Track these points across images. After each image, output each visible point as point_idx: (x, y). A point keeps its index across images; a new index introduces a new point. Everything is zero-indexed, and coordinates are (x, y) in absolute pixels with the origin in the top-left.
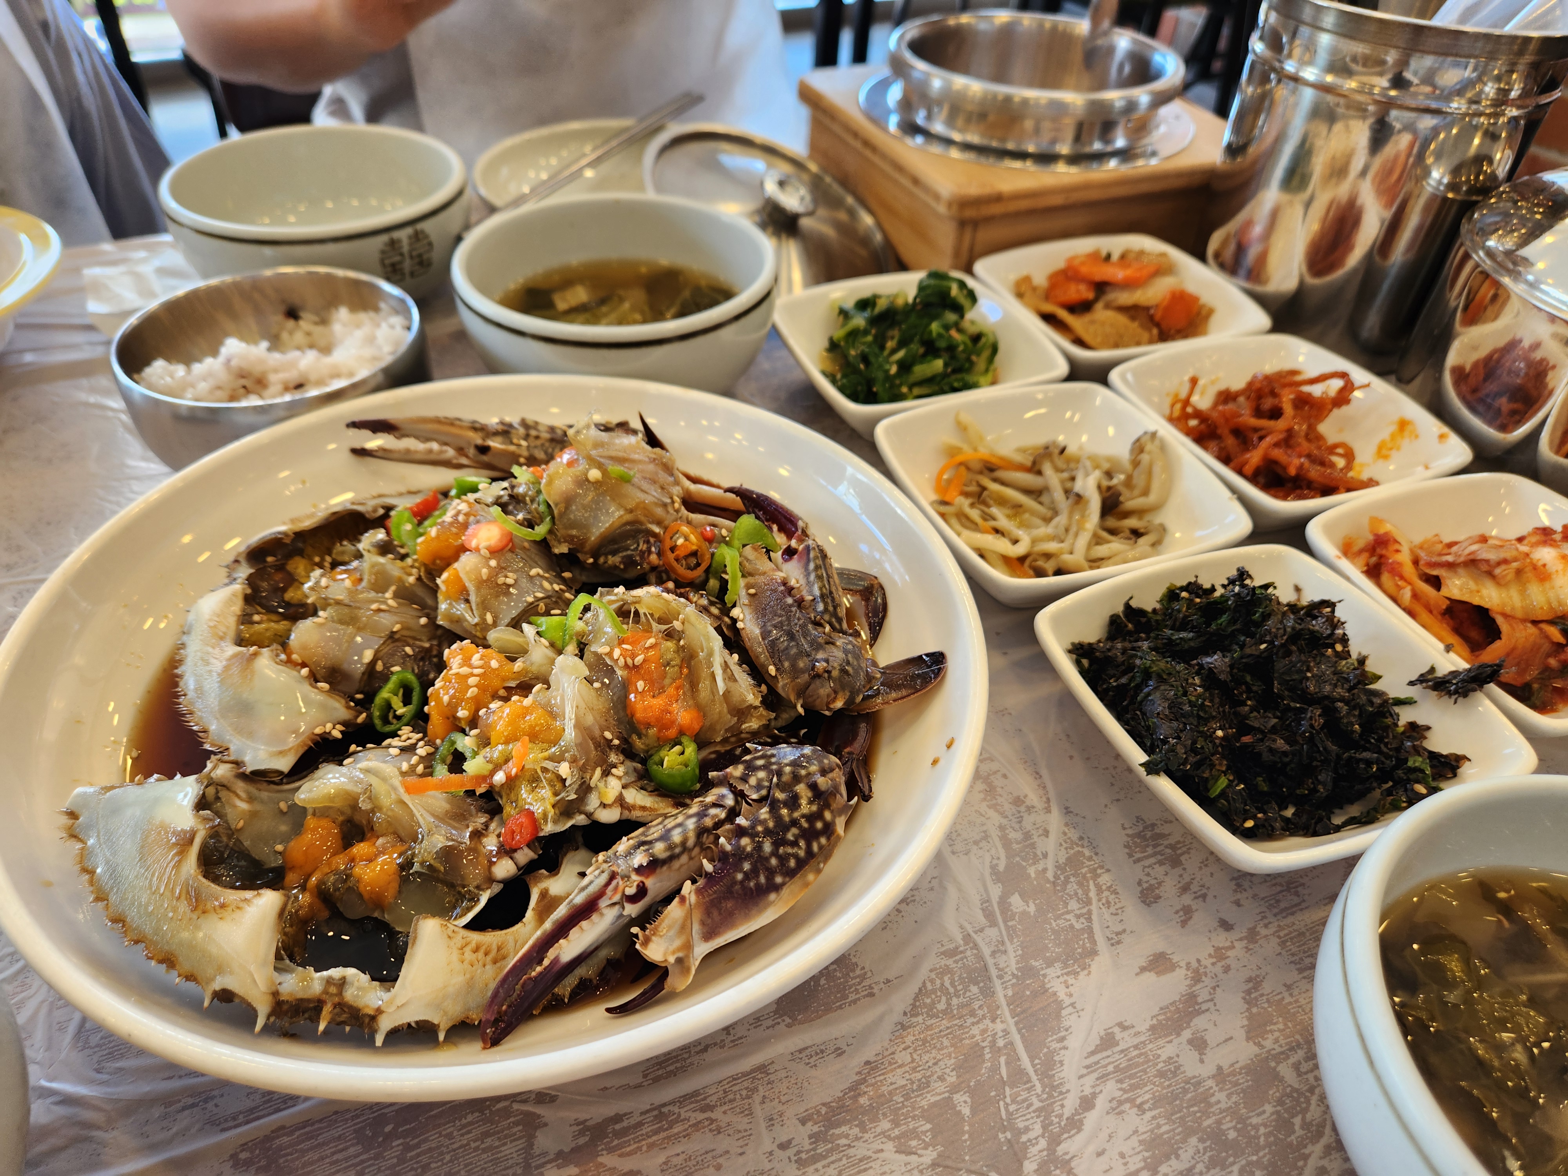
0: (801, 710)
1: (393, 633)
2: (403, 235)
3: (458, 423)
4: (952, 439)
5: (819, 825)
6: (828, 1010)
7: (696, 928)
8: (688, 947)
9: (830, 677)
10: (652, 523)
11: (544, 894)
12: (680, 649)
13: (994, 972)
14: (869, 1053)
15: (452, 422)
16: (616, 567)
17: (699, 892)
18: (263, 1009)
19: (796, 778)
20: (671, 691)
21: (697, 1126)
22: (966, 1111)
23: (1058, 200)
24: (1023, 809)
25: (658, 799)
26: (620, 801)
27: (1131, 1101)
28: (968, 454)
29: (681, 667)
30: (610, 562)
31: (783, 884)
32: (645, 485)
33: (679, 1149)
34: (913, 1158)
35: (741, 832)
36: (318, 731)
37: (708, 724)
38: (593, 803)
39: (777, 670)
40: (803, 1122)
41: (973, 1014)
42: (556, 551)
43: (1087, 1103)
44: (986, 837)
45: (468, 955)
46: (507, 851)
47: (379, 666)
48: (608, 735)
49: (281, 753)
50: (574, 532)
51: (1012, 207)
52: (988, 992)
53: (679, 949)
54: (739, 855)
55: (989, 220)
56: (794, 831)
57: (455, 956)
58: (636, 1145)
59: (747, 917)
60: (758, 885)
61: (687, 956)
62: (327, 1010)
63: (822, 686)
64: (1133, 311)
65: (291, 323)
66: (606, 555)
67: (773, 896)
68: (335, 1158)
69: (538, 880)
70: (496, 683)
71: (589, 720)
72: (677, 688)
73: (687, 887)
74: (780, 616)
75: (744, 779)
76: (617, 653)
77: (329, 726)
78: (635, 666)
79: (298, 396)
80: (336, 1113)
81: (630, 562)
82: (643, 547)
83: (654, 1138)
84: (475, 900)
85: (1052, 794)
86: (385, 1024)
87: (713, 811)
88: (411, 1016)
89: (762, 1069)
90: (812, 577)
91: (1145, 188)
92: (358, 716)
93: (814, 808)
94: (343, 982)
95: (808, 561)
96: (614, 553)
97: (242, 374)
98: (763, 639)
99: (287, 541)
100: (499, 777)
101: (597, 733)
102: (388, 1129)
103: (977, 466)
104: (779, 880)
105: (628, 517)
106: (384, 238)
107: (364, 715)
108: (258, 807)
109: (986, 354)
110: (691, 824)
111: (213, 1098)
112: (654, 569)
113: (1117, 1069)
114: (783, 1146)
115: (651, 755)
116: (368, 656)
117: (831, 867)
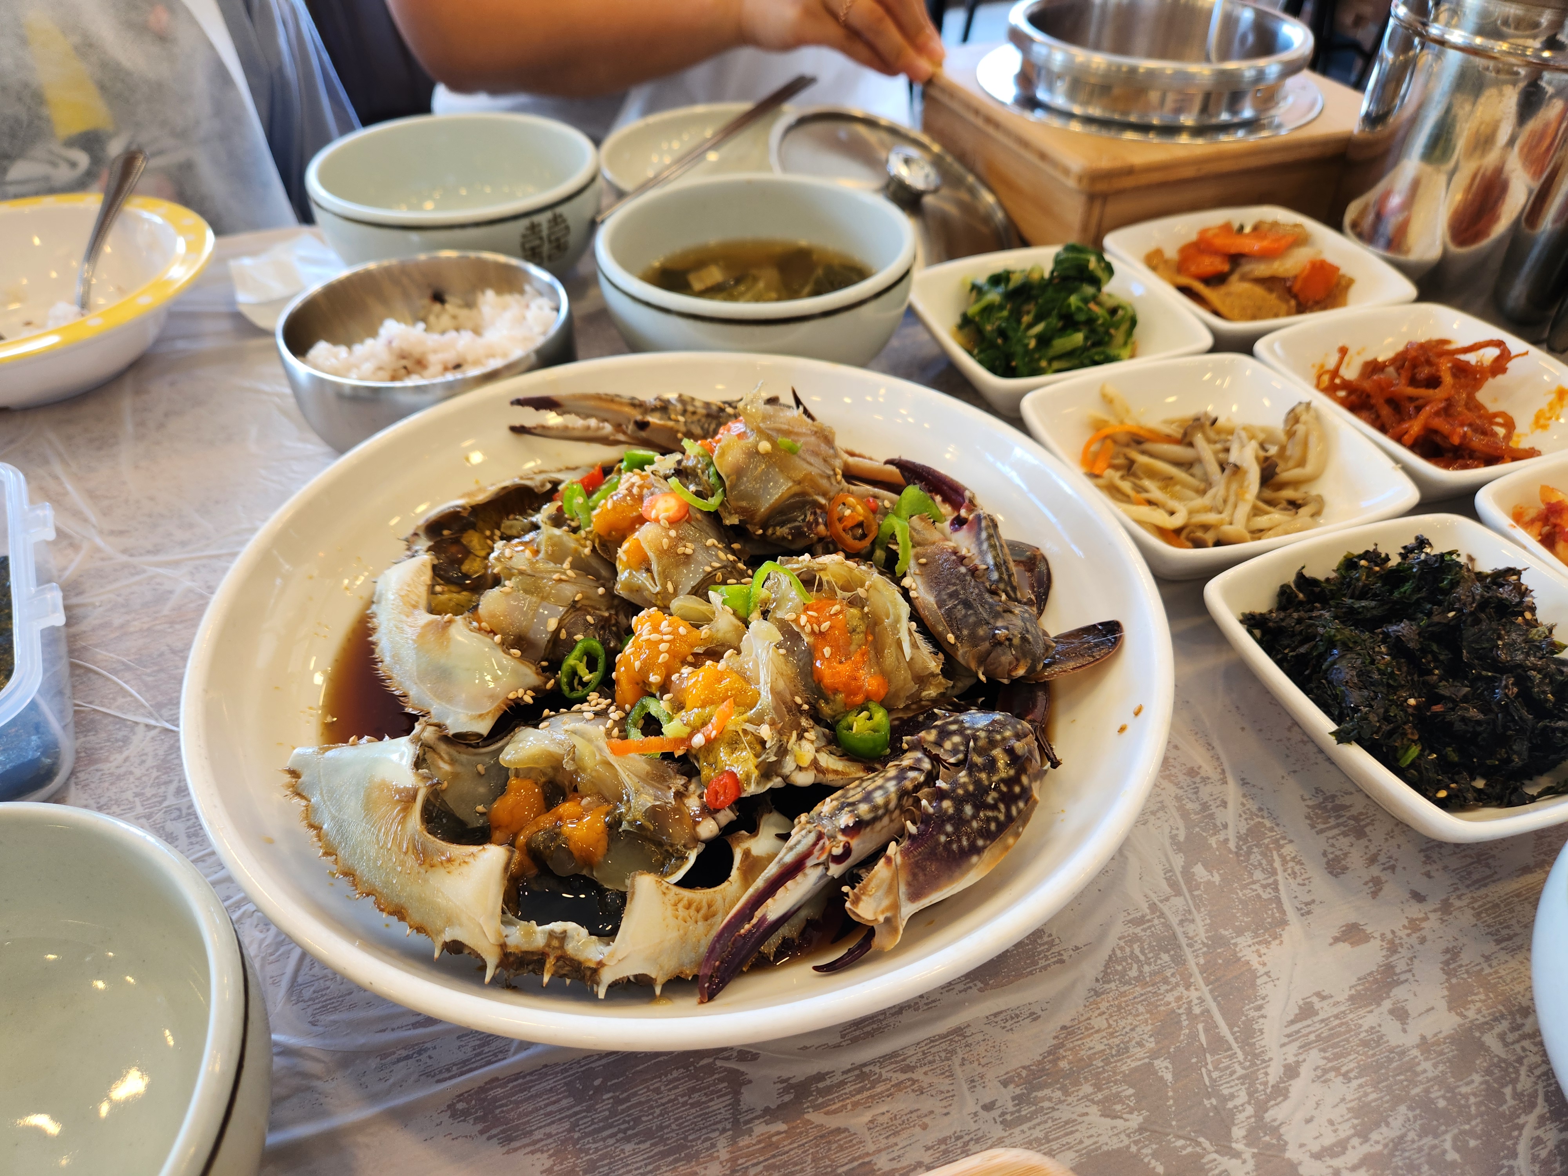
0: (983, 678)
1: (575, 602)
2: (543, 219)
3: (617, 399)
4: (1098, 412)
5: (1017, 789)
6: (1019, 976)
7: (903, 889)
8: (895, 907)
9: (1011, 645)
10: (818, 494)
11: (747, 854)
12: (865, 616)
13: (1183, 941)
14: (1064, 1018)
15: (611, 399)
16: (784, 538)
17: (905, 853)
18: (492, 961)
19: (992, 743)
20: (856, 657)
21: (899, 1086)
22: (1168, 1077)
23: (1189, 172)
24: (1198, 779)
25: (847, 763)
26: (815, 764)
27: (1337, 1069)
28: (1115, 427)
29: (866, 634)
30: (778, 533)
31: (984, 847)
32: (812, 459)
33: (884, 1109)
34: (1119, 1123)
35: (941, 795)
36: (512, 696)
37: (893, 689)
38: (789, 765)
39: (957, 638)
40: (1005, 1084)
41: (1166, 981)
42: (727, 522)
43: (1291, 1071)
44: (1163, 808)
45: (682, 912)
46: (709, 811)
47: (563, 634)
48: (798, 700)
49: (481, 717)
50: (744, 504)
51: (1144, 180)
52: (1179, 960)
53: (888, 909)
54: (942, 818)
55: (1120, 193)
56: (994, 794)
57: (670, 911)
58: (841, 1104)
59: (951, 879)
60: (961, 848)
61: (895, 916)
62: (550, 963)
63: (1004, 654)
64: (1270, 282)
65: (437, 307)
66: (775, 526)
67: (975, 859)
68: (549, 1109)
69: (740, 840)
70: (685, 649)
71: (781, 685)
72: (863, 655)
73: (892, 848)
74: (954, 584)
75: (939, 744)
76: (803, 620)
77: (521, 692)
78: (821, 633)
79: (459, 375)
80: (546, 1066)
81: (798, 533)
82: (810, 518)
83: (859, 1097)
84: (683, 858)
85: (1226, 766)
86: (607, 977)
87: (912, 774)
88: (629, 970)
89: (959, 1031)
90: (985, 546)
91: (1277, 158)
92: (547, 683)
93: (1012, 772)
94: (563, 937)
95: (980, 529)
96: (782, 524)
97: (403, 356)
98: (940, 608)
99: (465, 514)
100: (698, 740)
101: (788, 697)
102: (597, 1082)
103: (1124, 439)
104: (980, 843)
105: (797, 489)
106: (525, 223)
107: (552, 681)
108: (459, 769)
109: (1125, 327)
110: (892, 786)
111: (426, 1050)
112: (821, 539)
113: (1319, 1038)
114: (988, 1107)
115: (839, 721)
116: (553, 624)
117: (1027, 832)
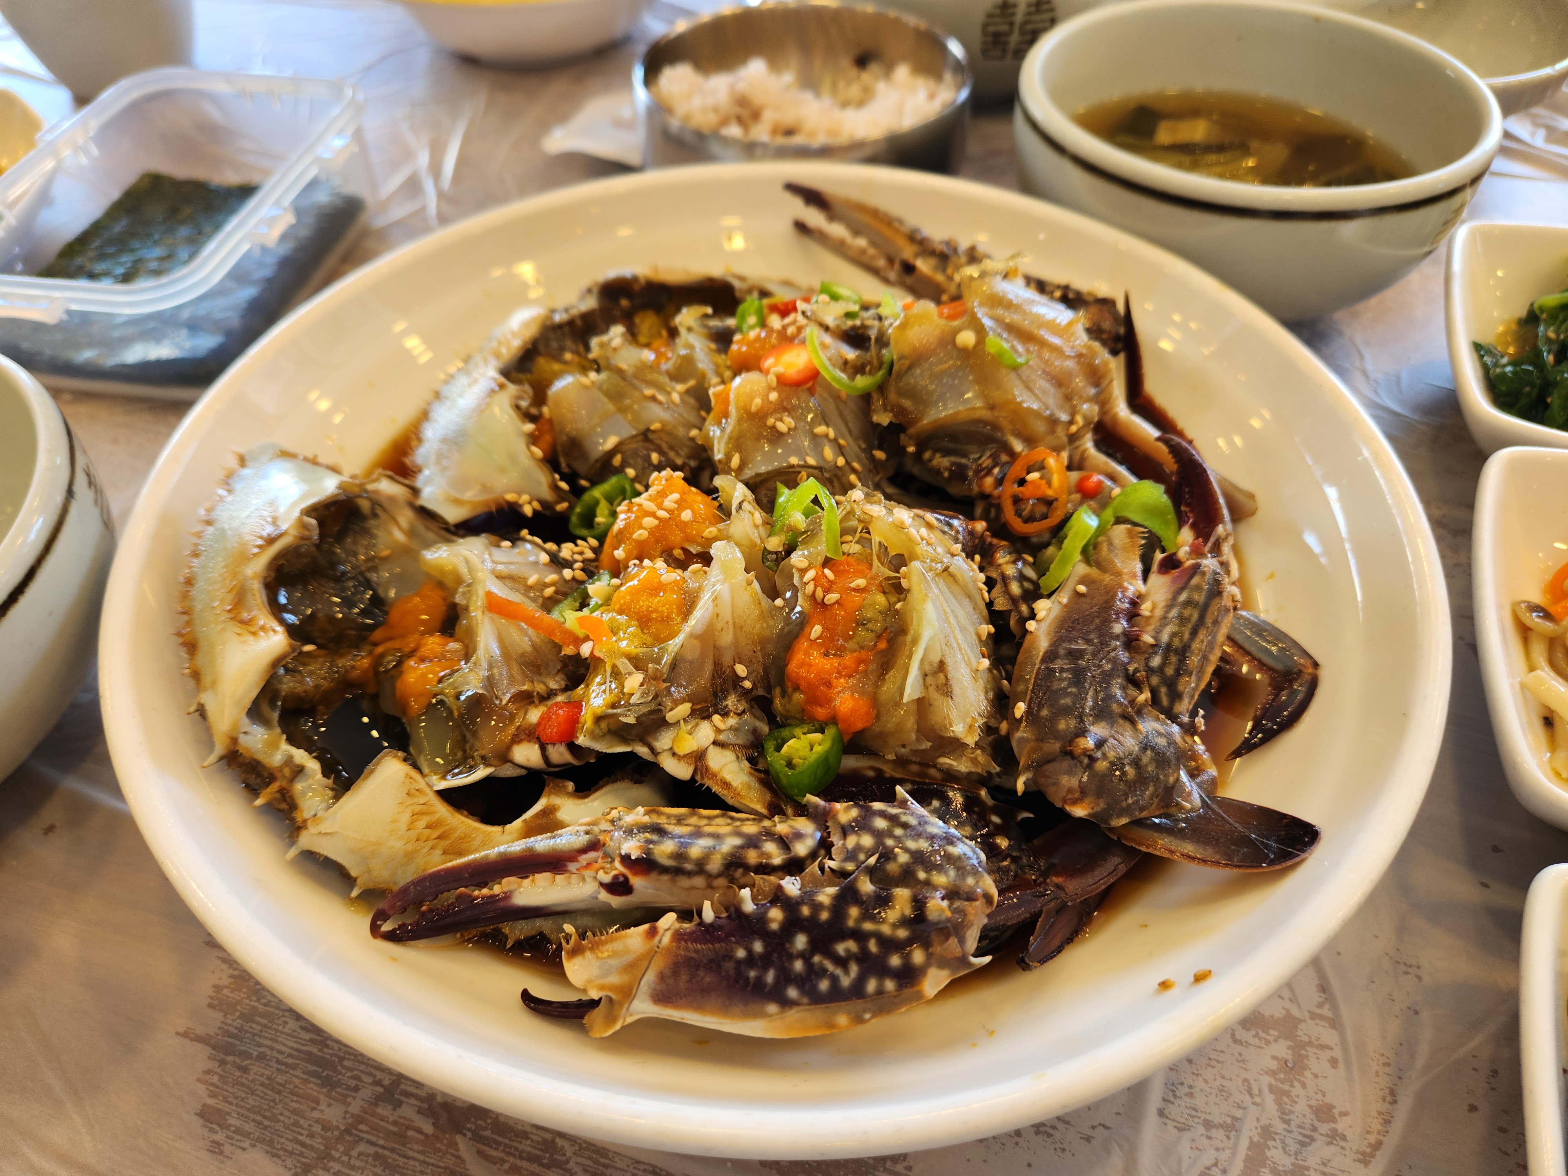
0: (1020, 786)
1: (648, 430)
2: (1023, 2)
3: (896, 224)
5: (895, 961)
7: (650, 977)
8: (628, 993)
9: (1090, 767)
10: (1017, 435)
11: (549, 812)
12: (890, 612)
15: (889, 221)
16: (938, 473)
17: (679, 936)
18: (218, 748)
19: (906, 877)
24: (1324, 1128)
25: (755, 784)
26: (698, 757)
29: (879, 637)
30: (935, 462)
31: (796, 1003)
32: (1039, 384)
35: (778, 897)
36: (510, 497)
38: (664, 741)
39: (1029, 712)
42: (876, 418)
45: (421, 826)
47: (617, 460)
48: (741, 670)
49: (457, 502)
50: (907, 403)
53: (612, 988)
54: (756, 927)
56: (851, 945)
57: (405, 818)
59: (724, 1010)
60: (759, 982)
61: (621, 1004)
62: (272, 788)
63: (1070, 772)
65: (855, 70)
66: (935, 451)
67: (772, 1008)
69: (560, 791)
70: (676, 537)
71: (726, 639)
72: (860, 661)
73: (669, 920)
74: (1088, 642)
75: (845, 831)
76: (811, 574)
77: (525, 498)
78: (823, 604)
81: (959, 474)
82: (986, 461)
84: (472, 769)
85: (1392, 1141)
86: (305, 841)
87: (770, 847)
88: (332, 850)
90: (1174, 613)
92: (559, 502)
93: (902, 933)
94: (299, 771)
95: (1186, 587)
96: (946, 453)
97: (743, 103)
98: (1043, 661)
99: (636, 287)
100: (587, 649)
101: (727, 660)
104: (792, 993)
105: (985, 414)
107: (565, 505)
110: (731, 843)
115: (789, 725)
116: (611, 442)
117: (875, 1025)
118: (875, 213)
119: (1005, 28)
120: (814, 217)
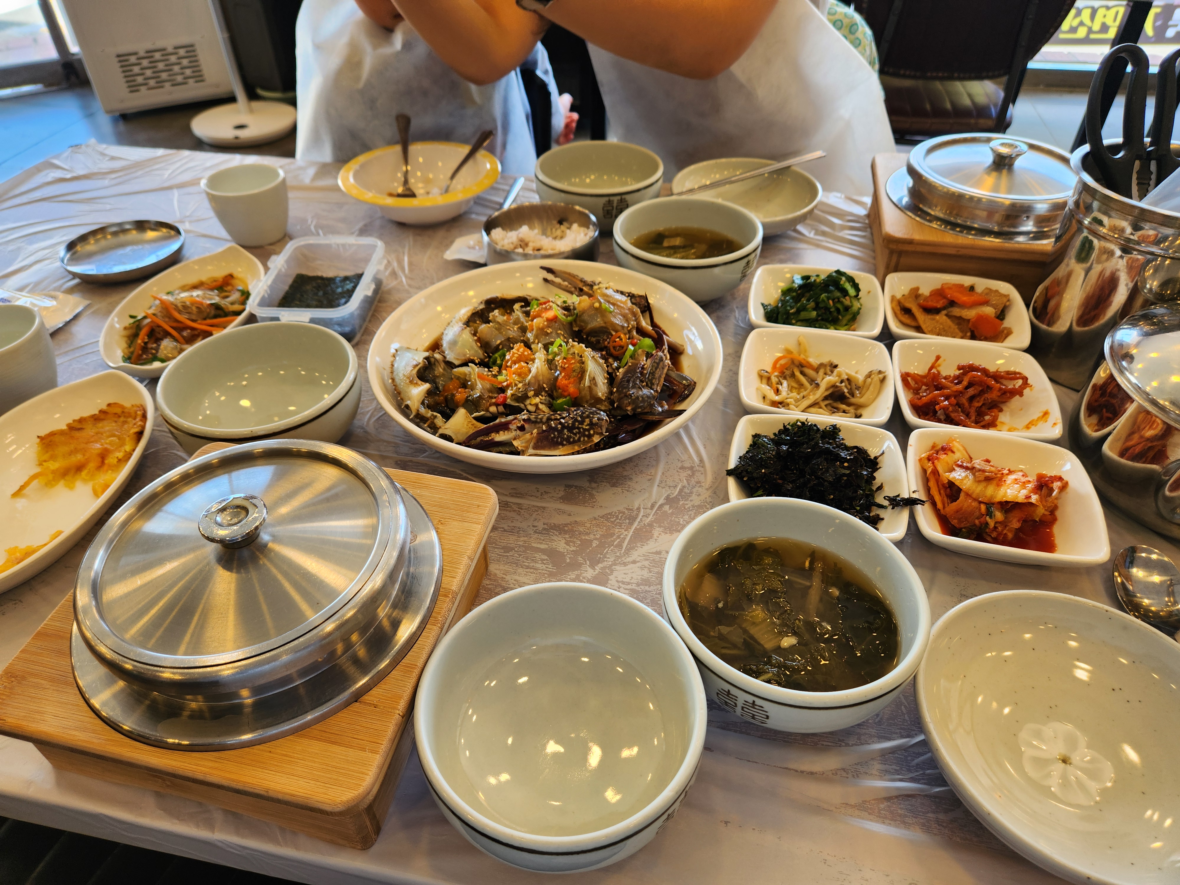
0: (615, 406)
2: (616, 199)
3: (577, 277)
4: (793, 346)
5: (587, 433)
6: (576, 504)
7: (532, 444)
8: (527, 448)
12: (580, 367)
13: (638, 520)
14: (578, 519)
15: (574, 276)
16: (593, 342)
17: (538, 434)
18: (414, 413)
19: (588, 417)
20: (572, 380)
21: (514, 511)
22: (594, 545)
26: (537, 405)
27: (649, 569)
28: (795, 355)
29: (578, 373)
31: (566, 445)
33: (505, 512)
34: (568, 547)
35: (561, 423)
36: (472, 358)
38: (528, 402)
40: (544, 524)
41: (620, 526)
42: (574, 328)
43: (634, 562)
45: (470, 425)
46: (497, 405)
47: (501, 347)
48: (545, 386)
49: (458, 359)
50: (583, 324)
52: (631, 524)
53: (524, 447)
54: (555, 429)
55: (907, 253)
56: (577, 430)
57: (466, 423)
59: (550, 449)
60: (557, 440)
61: (526, 451)
62: (429, 421)
63: (626, 401)
64: (958, 320)
65: (559, 225)
66: (590, 335)
67: (561, 447)
72: (574, 380)
73: (535, 431)
74: (631, 375)
75: (574, 411)
76: (560, 361)
77: (476, 358)
78: (564, 368)
79: (536, 252)
81: (598, 342)
82: (605, 338)
84: (479, 412)
86: (441, 431)
88: (448, 432)
89: (544, 508)
92: (486, 358)
93: (588, 427)
94: (436, 417)
96: (594, 337)
97: (522, 240)
98: (620, 380)
100: (505, 384)
101: (541, 382)
103: (797, 363)
104: (565, 443)
105: (603, 325)
106: (607, 199)
107: (488, 359)
108: (445, 373)
109: (848, 317)
113: (653, 560)
114: (534, 526)
115: (556, 398)
116: (498, 342)
118: (569, 274)
119: (610, 208)
120: (550, 277)
